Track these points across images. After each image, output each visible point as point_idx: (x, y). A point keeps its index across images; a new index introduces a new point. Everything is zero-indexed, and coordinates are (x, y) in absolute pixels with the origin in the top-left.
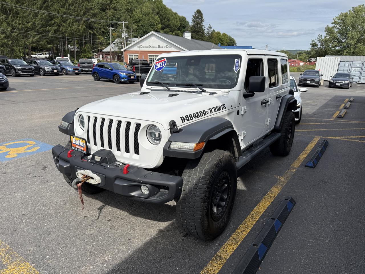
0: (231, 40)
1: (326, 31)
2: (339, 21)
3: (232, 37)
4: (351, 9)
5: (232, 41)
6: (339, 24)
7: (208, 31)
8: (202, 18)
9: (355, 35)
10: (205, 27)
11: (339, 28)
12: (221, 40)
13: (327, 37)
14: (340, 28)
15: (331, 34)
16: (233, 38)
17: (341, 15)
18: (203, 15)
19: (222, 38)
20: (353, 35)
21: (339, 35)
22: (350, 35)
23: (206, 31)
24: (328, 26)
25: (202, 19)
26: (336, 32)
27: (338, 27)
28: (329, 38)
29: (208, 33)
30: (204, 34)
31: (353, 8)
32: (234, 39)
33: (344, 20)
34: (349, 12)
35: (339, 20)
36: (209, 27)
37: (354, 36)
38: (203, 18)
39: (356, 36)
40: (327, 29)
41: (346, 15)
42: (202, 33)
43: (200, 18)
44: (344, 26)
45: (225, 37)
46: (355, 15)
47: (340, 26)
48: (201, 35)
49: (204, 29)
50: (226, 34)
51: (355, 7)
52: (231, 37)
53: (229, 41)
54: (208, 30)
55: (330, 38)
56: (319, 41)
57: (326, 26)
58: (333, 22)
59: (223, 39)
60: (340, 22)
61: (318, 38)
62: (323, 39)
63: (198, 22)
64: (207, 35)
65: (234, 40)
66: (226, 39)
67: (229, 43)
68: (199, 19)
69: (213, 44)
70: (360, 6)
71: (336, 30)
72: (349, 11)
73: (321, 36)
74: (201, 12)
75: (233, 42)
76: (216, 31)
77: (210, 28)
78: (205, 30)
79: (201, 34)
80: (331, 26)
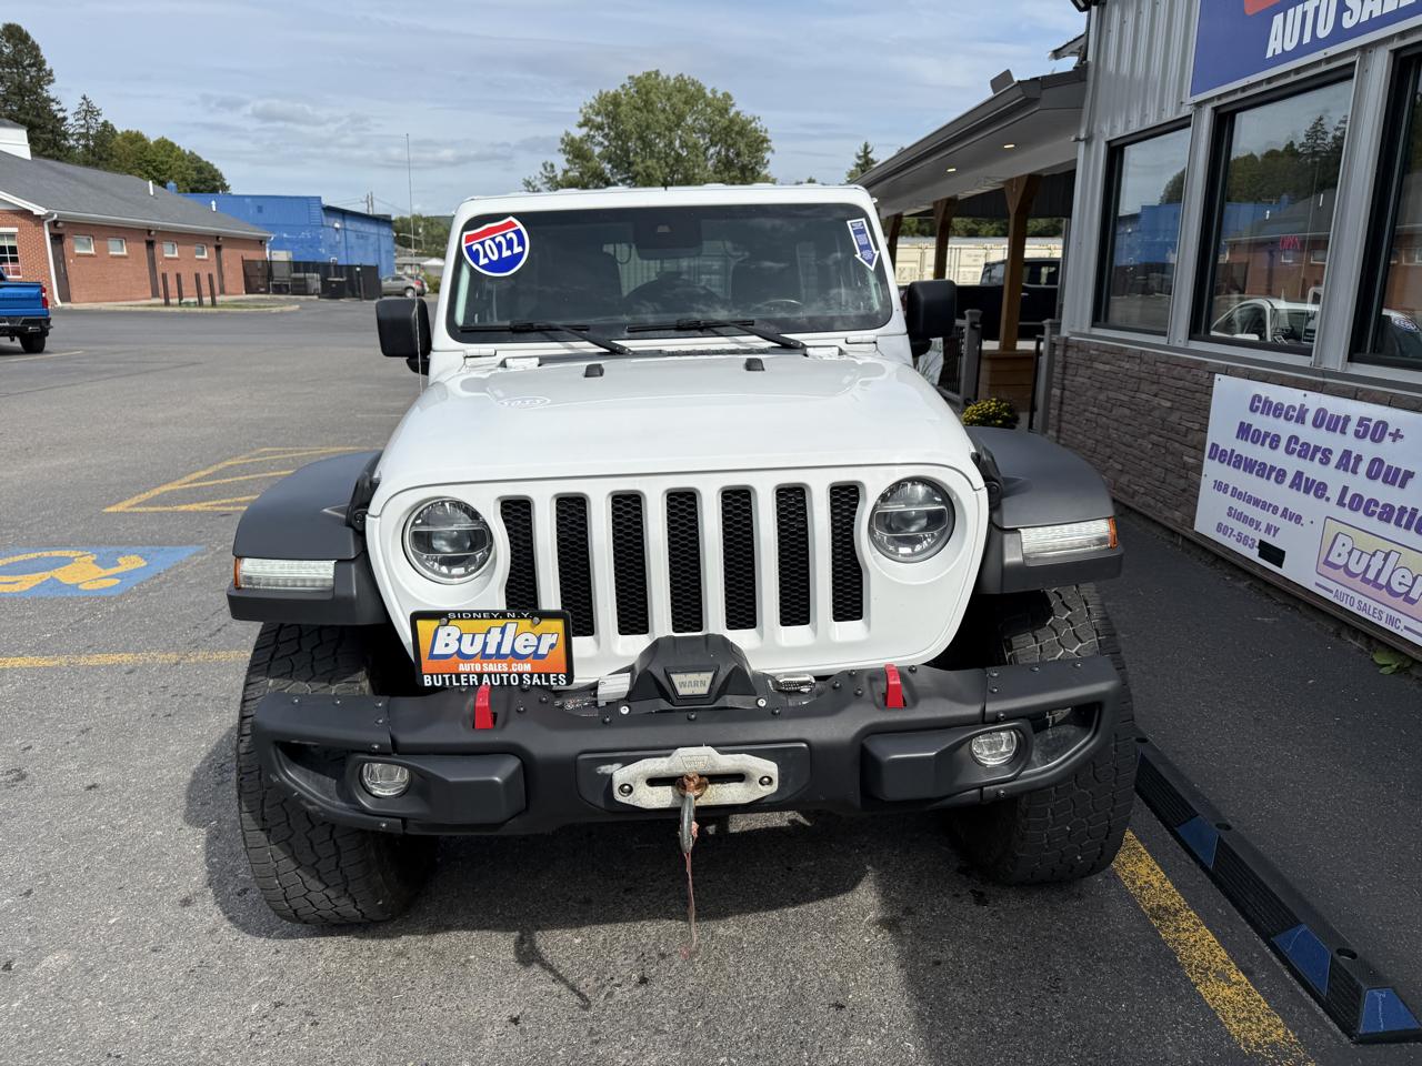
0: (200, 170)
1: (564, 151)
2: (599, 119)
3: (205, 159)
4: (627, 81)
5: (206, 175)
6: (600, 127)
7: (82, 126)
8: (39, 63)
9: (654, 169)
10: (64, 106)
11: (602, 143)
12: (155, 168)
13: (571, 170)
14: (606, 143)
15: (585, 163)
16: (207, 163)
17: (602, 99)
18: (42, 53)
19: (160, 158)
20: (648, 167)
21: (607, 167)
22: (639, 168)
23: (73, 124)
24: (567, 134)
25: (40, 70)
26: (598, 157)
27: (600, 139)
28: (577, 174)
29: (85, 136)
30: (66, 139)
31: (630, 78)
32: (216, 167)
33: (614, 117)
34: (620, 90)
35: (598, 114)
36: (85, 107)
37: (653, 172)
38: (47, 67)
39: (658, 173)
40: (567, 144)
41: (615, 101)
42: (52, 132)
43: (30, 65)
44: (618, 136)
45: (169, 156)
46: (640, 104)
47: (606, 136)
48: (49, 141)
49: (60, 115)
50: (172, 145)
51: (636, 76)
52: (198, 159)
53: (195, 175)
54: (83, 122)
55: (581, 174)
56: (548, 186)
57: (562, 134)
58: (581, 120)
59: (162, 163)
60: (603, 124)
61: (544, 172)
62: (559, 178)
63: (20, 83)
64: (82, 142)
65: (216, 171)
66: (179, 163)
67: (196, 182)
68: (24, 68)
69: (150, 182)
70: (648, 75)
71: (598, 150)
72: (623, 86)
73: (552, 166)
74: (27, 37)
75: (214, 179)
76: (120, 129)
77: (89, 111)
78: (65, 119)
79: (50, 136)
80: (579, 133)
